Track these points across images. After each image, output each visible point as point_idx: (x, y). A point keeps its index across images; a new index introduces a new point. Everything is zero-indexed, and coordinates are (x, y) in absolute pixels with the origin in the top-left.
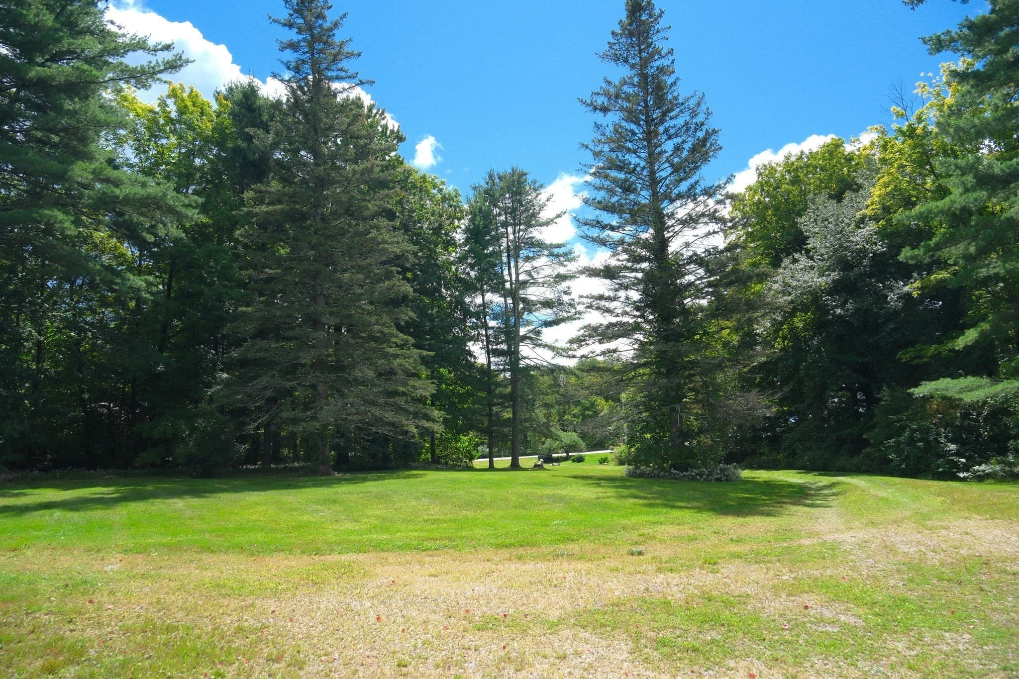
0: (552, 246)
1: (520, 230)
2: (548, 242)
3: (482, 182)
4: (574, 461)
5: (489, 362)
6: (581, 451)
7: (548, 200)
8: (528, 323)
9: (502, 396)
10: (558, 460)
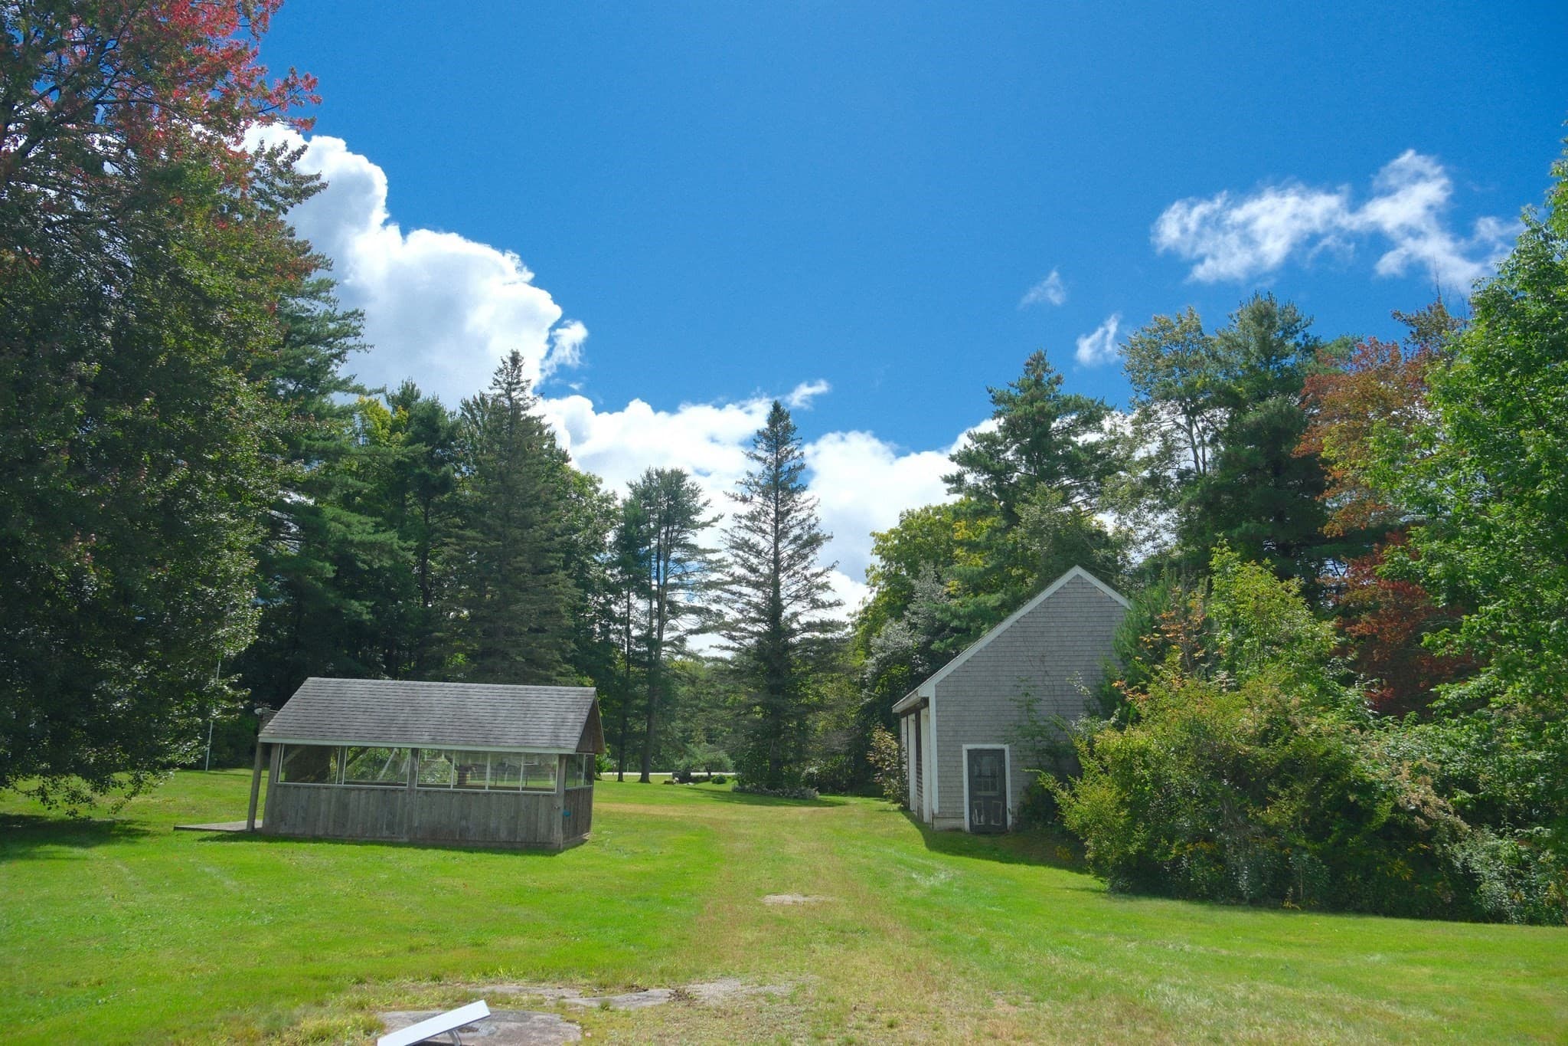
0: (705, 551)
1: (673, 531)
2: (701, 547)
3: (638, 479)
4: (714, 782)
5: (628, 671)
6: (727, 771)
7: (705, 504)
8: (673, 629)
9: (638, 707)
10: (696, 780)
